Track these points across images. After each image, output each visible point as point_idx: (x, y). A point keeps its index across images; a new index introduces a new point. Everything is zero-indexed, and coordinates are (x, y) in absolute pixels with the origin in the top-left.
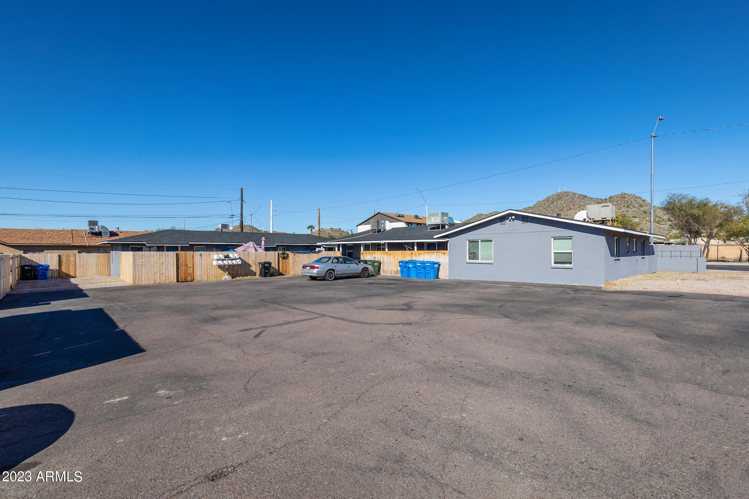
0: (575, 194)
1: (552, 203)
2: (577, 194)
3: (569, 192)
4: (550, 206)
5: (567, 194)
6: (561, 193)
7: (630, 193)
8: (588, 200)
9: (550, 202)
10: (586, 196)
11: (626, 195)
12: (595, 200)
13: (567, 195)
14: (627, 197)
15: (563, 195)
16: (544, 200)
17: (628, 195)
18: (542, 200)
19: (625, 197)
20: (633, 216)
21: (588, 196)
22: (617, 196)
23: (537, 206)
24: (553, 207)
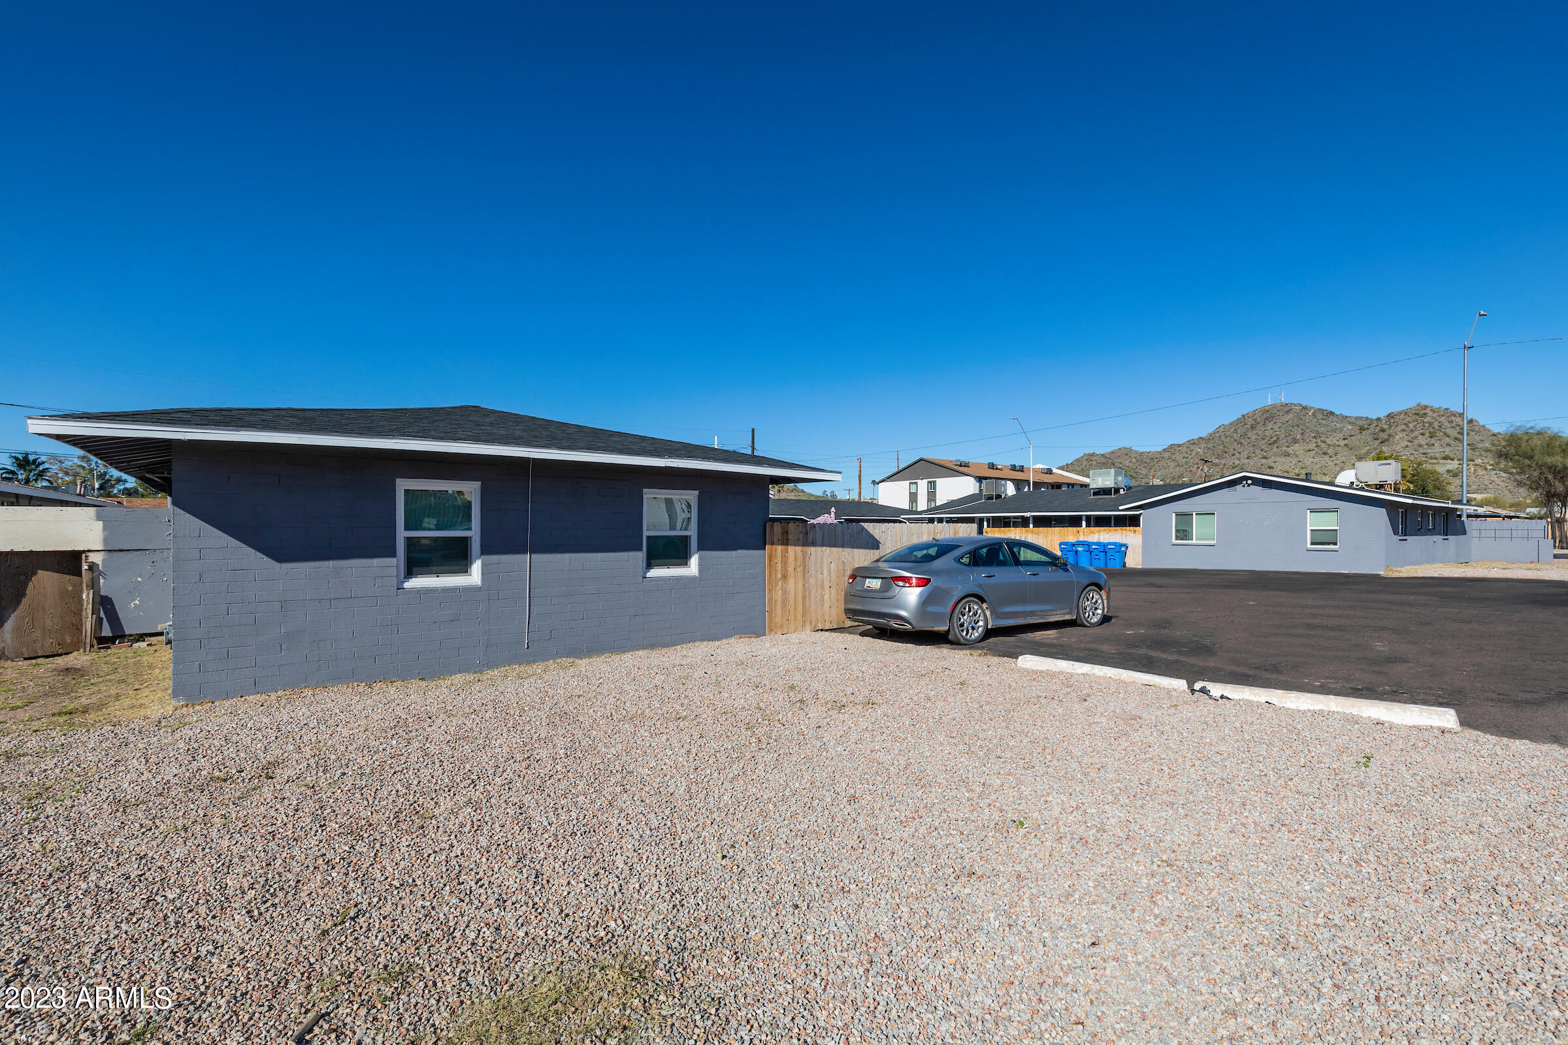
0: (1305, 408)
1: (1253, 427)
2: (1311, 408)
3: (1291, 404)
4: (1249, 435)
5: (1287, 408)
6: (1274, 406)
7: (1436, 406)
8: (1337, 422)
9: (1247, 426)
10: (1332, 413)
11: (1428, 411)
12: (1353, 420)
13: (1288, 412)
14: (1430, 413)
15: (1279, 410)
16: (1234, 422)
17: (1431, 410)
18: (1229, 422)
19: (1425, 414)
20: (1443, 455)
21: (1336, 413)
22: (1406, 413)
23: (1217, 435)
24: (1254, 437)
